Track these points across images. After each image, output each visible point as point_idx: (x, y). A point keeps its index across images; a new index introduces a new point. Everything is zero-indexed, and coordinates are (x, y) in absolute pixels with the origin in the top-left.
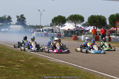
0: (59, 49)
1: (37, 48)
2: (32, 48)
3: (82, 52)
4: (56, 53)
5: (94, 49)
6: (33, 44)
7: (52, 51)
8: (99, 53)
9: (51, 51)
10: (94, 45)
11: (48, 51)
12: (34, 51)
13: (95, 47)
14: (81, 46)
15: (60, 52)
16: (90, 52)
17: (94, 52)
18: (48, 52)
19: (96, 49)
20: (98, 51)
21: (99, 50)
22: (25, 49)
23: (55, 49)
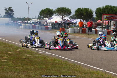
0: (62, 45)
1: (41, 44)
2: (35, 44)
3: (91, 49)
4: (58, 50)
5: (106, 46)
6: (36, 40)
7: (54, 48)
8: (112, 50)
9: (52, 47)
10: (105, 41)
11: (50, 47)
12: (38, 47)
13: (107, 43)
14: (94, 42)
15: (63, 49)
16: (102, 48)
17: (106, 49)
18: (50, 49)
19: (108, 46)
20: (111, 48)
21: (112, 46)
22: (27, 45)
23: (58, 45)
